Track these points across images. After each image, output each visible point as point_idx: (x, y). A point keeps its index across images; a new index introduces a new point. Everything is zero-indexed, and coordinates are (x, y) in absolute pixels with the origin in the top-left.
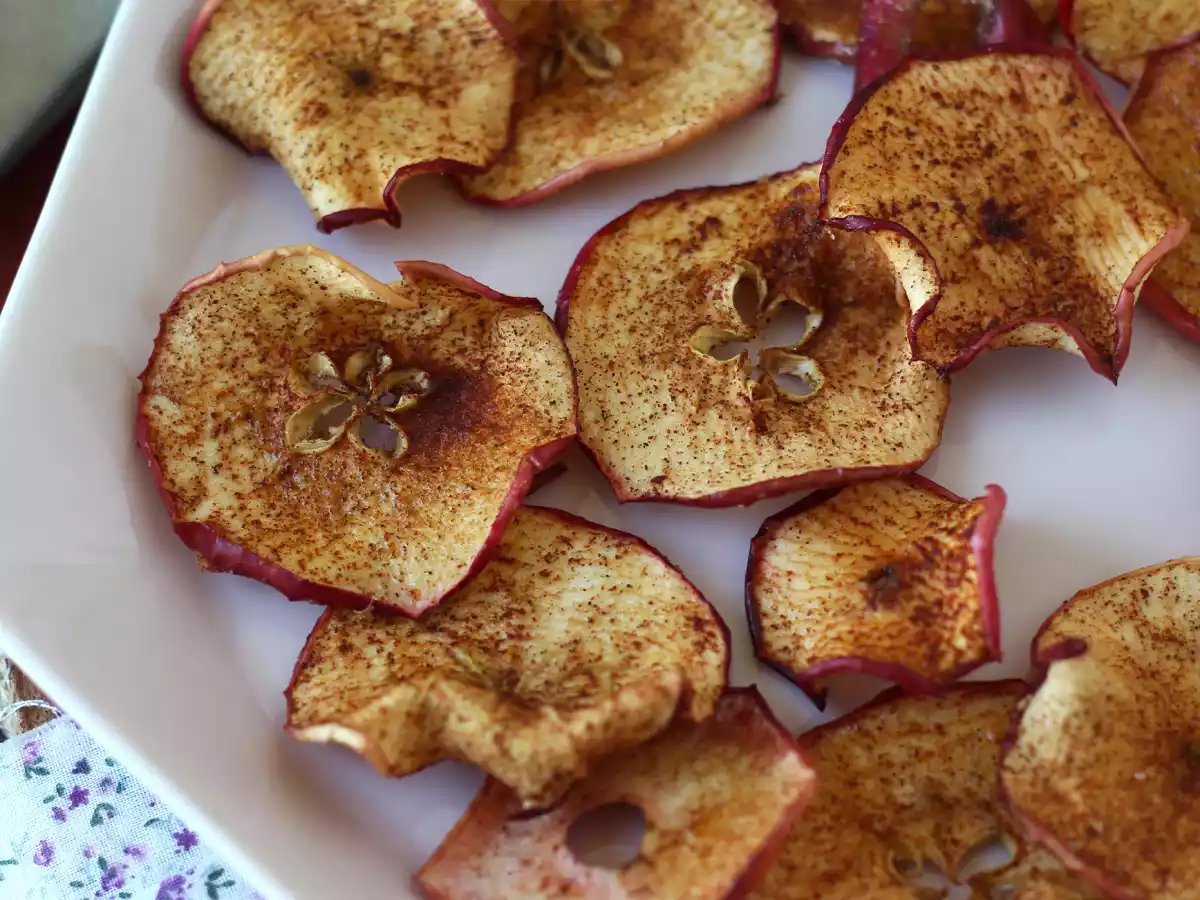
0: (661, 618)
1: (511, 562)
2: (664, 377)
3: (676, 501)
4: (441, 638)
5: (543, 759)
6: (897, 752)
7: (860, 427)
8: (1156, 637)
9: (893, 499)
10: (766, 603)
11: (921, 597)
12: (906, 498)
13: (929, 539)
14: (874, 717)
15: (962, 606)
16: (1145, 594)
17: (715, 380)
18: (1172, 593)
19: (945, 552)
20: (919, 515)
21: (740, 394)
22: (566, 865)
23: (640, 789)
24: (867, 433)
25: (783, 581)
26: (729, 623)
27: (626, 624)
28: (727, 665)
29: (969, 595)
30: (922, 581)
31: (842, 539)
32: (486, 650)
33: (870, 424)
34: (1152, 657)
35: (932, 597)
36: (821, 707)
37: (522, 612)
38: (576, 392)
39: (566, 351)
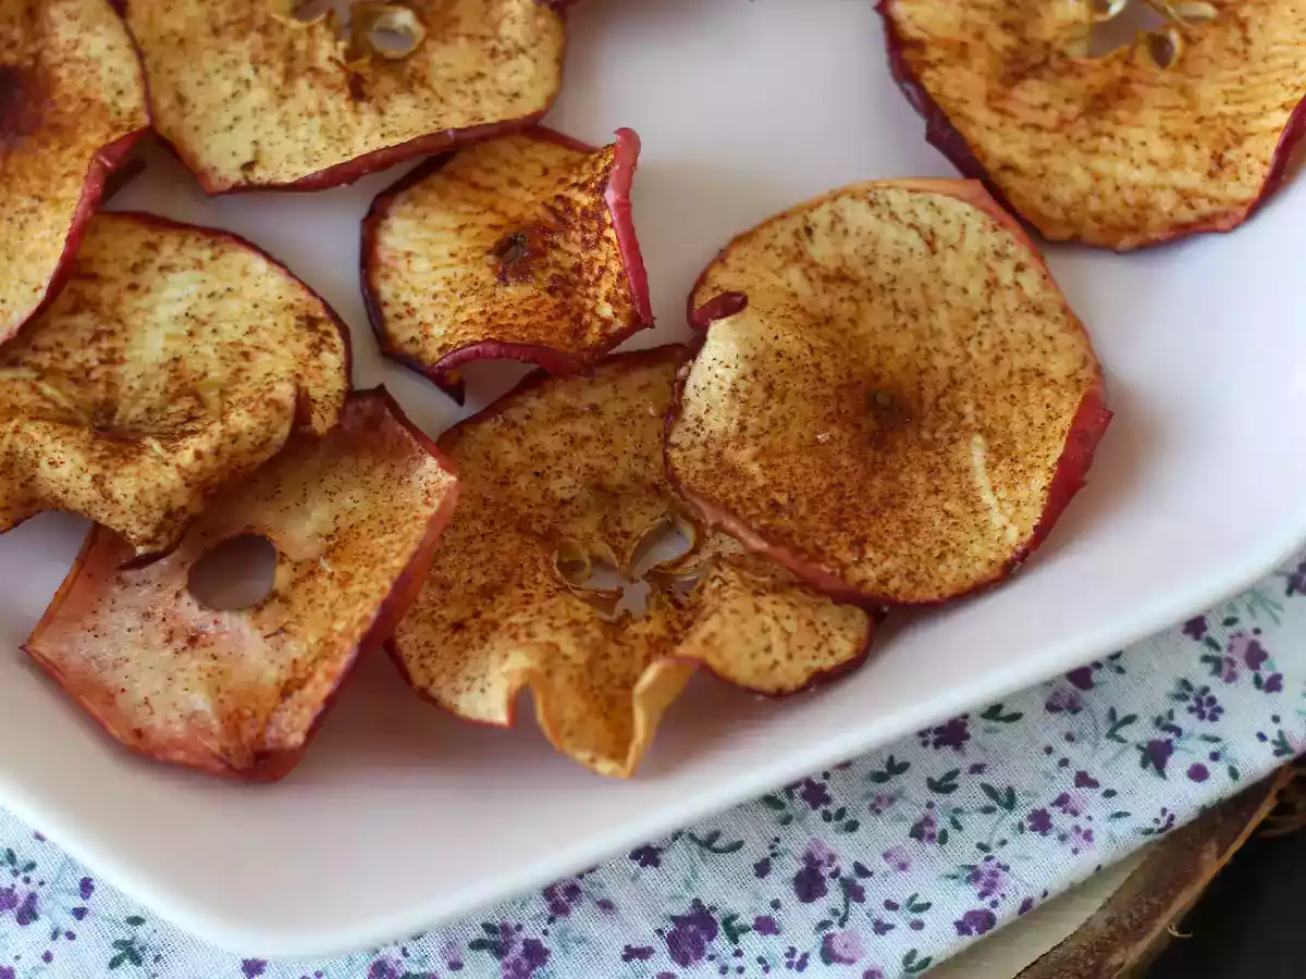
0: (268, 322)
1: (94, 278)
2: (242, 49)
3: (272, 188)
4: (25, 373)
5: (151, 498)
6: (549, 442)
7: (471, 80)
8: (826, 279)
9: (515, 156)
10: (386, 290)
11: (557, 264)
12: (528, 154)
13: (559, 197)
14: (521, 405)
15: (603, 269)
16: (809, 231)
17: (301, 45)
18: (839, 228)
19: (578, 210)
20: (546, 171)
21: (330, 59)
22: (191, 613)
23: (266, 519)
24: (479, 85)
25: (402, 264)
26: (346, 320)
27: (230, 333)
28: (348, 368)
29: (609, 256)
30: (556, 247)
31: (463, 208)
32: (76, 381)
33: (480, 75)
34: (825, 301)
35: (569, 263)
36: (461, 402)
37: (111, 333)
38: (144, 77)
39: (129, 32)
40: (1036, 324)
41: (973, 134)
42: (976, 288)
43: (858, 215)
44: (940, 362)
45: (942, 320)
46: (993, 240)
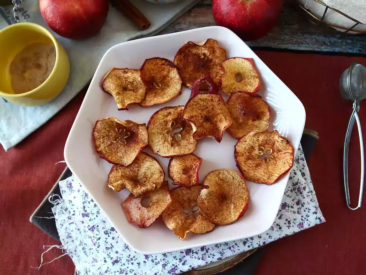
0: (156, 171)
1: (138, 160)
2: (161, 136)
3: (160, 155)
4: (128, 170)
6: (185, 192)
8: (221, 179)
10: (171, 169)
11: (189, 174)
12: (190, 157)
13: (192, 164)
16: (220, 173)
17: (167, 137)
18: (223, 174)
19: (193, 168)
20: (191, 159)
21: (170, 140)
24: (186, 147)
25: (173, 166)
26: (165, 172)
27: (152, 171)
28: (164, 178)
29: (195, 176)
32: (134, 172)
34: (220, 182)
35: (191, 174)
37: (139, 167)
38: (148, 138)
39: (148, 132)
40: (244, 191)
41: (242, 166)
42: (237, 184)
43: (226, 173)
44: (231, 192)
45: (233, 187)
46: (240, 180)
